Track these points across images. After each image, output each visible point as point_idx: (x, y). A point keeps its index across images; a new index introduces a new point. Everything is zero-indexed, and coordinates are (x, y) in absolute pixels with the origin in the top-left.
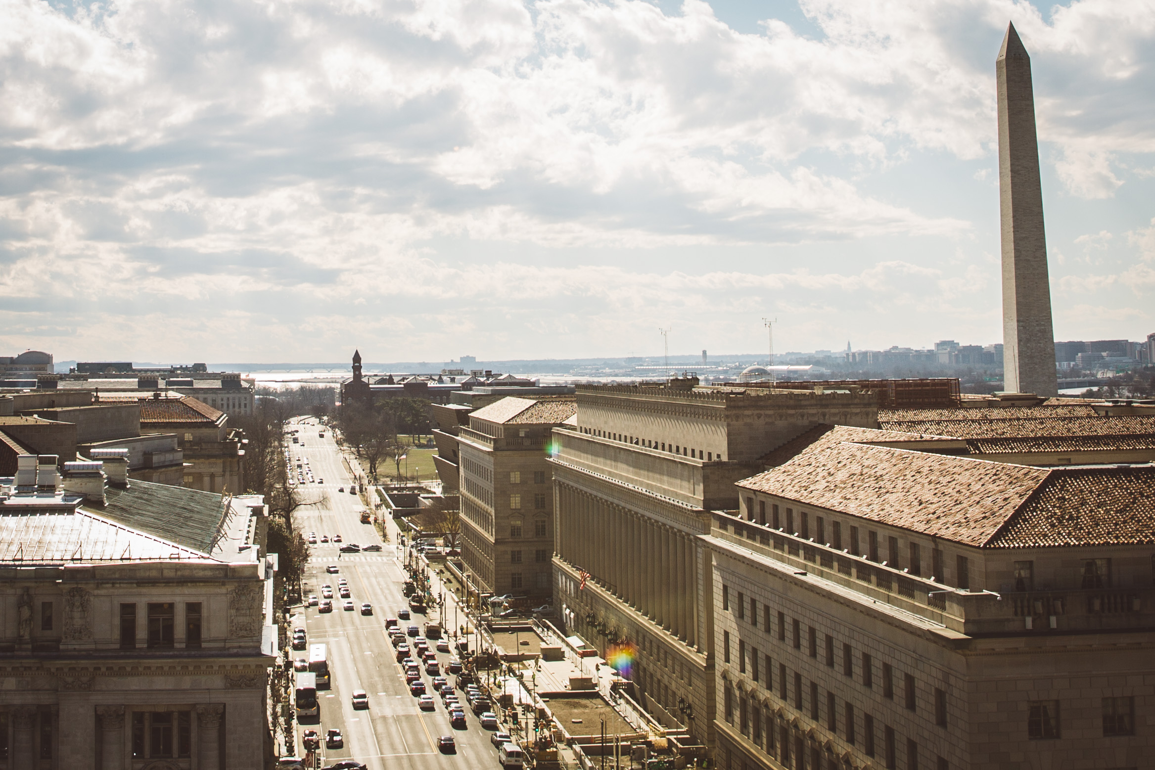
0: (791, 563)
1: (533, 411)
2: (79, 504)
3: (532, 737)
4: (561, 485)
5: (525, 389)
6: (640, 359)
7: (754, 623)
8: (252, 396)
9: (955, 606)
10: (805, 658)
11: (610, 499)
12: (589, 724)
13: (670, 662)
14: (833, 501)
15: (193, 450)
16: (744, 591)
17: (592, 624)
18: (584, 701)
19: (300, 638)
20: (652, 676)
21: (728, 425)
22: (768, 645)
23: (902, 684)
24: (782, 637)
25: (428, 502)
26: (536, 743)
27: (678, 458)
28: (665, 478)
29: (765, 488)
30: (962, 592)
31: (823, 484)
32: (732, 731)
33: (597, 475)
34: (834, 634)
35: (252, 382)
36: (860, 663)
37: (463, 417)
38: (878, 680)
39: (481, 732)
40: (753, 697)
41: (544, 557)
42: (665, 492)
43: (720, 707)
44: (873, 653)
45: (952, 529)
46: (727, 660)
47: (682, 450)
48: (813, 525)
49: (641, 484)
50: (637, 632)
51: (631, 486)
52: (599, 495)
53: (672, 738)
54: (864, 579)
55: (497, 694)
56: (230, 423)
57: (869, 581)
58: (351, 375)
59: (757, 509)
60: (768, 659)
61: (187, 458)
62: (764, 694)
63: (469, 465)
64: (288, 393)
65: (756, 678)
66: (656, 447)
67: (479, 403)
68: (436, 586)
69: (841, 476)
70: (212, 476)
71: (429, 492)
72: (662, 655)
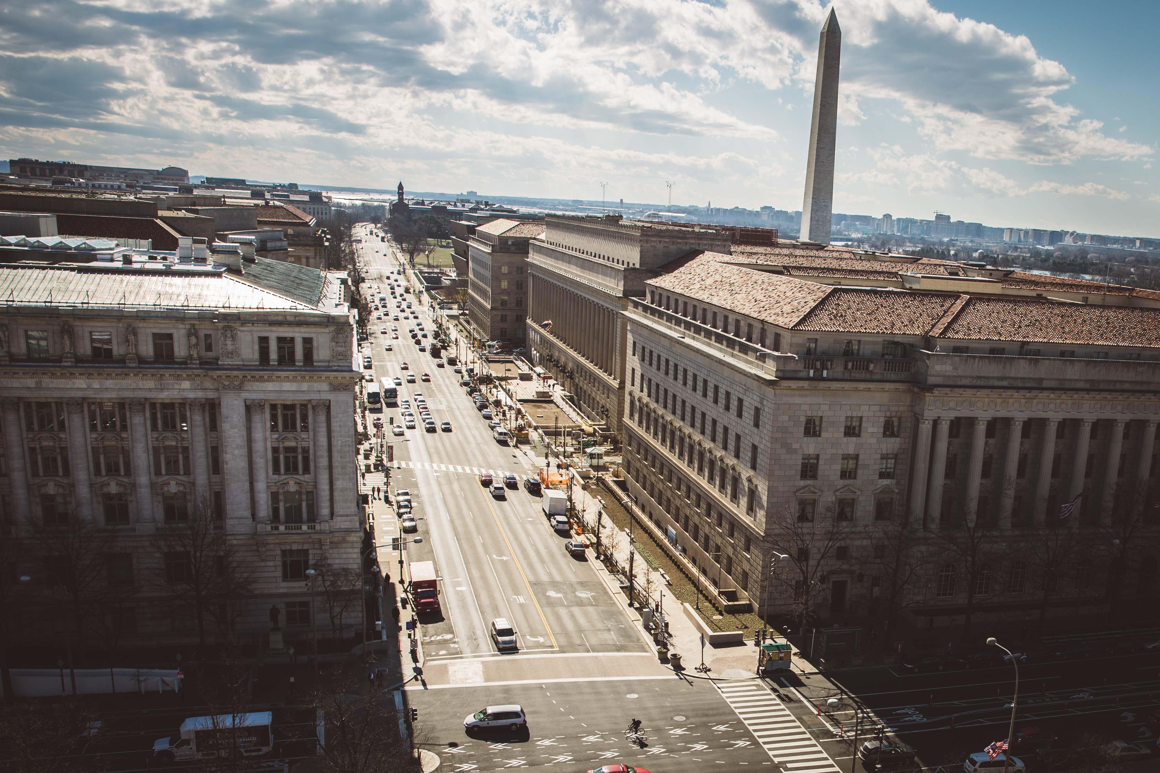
0: (676, 331)
1: (517, 228)
2: (225, 271)
3: (514, 425)
4: (533, 276)
5: (511, 215)
6: (581, 201)
7: (651, 364)
8: (330, 207)
9: (771, 361)
10: (680, 386)
11: (565, 286)
12: (548, 418)
13: (596, 384)
14: (703, 296)
15: (295, 240)
16: (646, 346)
17: (550, 360)
18: (544, 405)
19: (368, 362)
20: (585, 392)
21: (641, 246)
22: (658, 377)
23: (736, 403)
24: (667, 373)
25: (448, 282)
26: (516, 428)
27: (609, 264)
28: (600, 276)
29: (663, 286)
30: (776, 354)
31: (698, 285)
32: (633, 425)
33: (557, 271)
34: (698, 373)
35: (330, 198)
36: (712, 390)
37: (472, 230)
38: (722, 400)
39: (483, 420)
40: (647, 406)
41: (521, 319)
42: (600, 284)
43: (627, 411)
44: (720, 385)
45: (773, 317)
46: (633, 385)
47: (611, 259)
48: (690, 309)
49: (585, 278)
50: (578, 366)
51: (578, 279)
52: (558, 283)
53: (596, 427)
54: (719, 343)
55: (492, 399)
56: (318, 224)
57: (722, 344)
58: (395, 198)
59: (657, 298)
60: (658, 385)
61: (290, 245)
62: (653, 405)
63: (475, 260)
64: (354, 206)
65: (649, 396)
66: (595, 256)
67: (481, 222)
68: (454, 334)
69: (709, 281)
70: (307, 258)
71: (448, 276)
72: (592, 380)
